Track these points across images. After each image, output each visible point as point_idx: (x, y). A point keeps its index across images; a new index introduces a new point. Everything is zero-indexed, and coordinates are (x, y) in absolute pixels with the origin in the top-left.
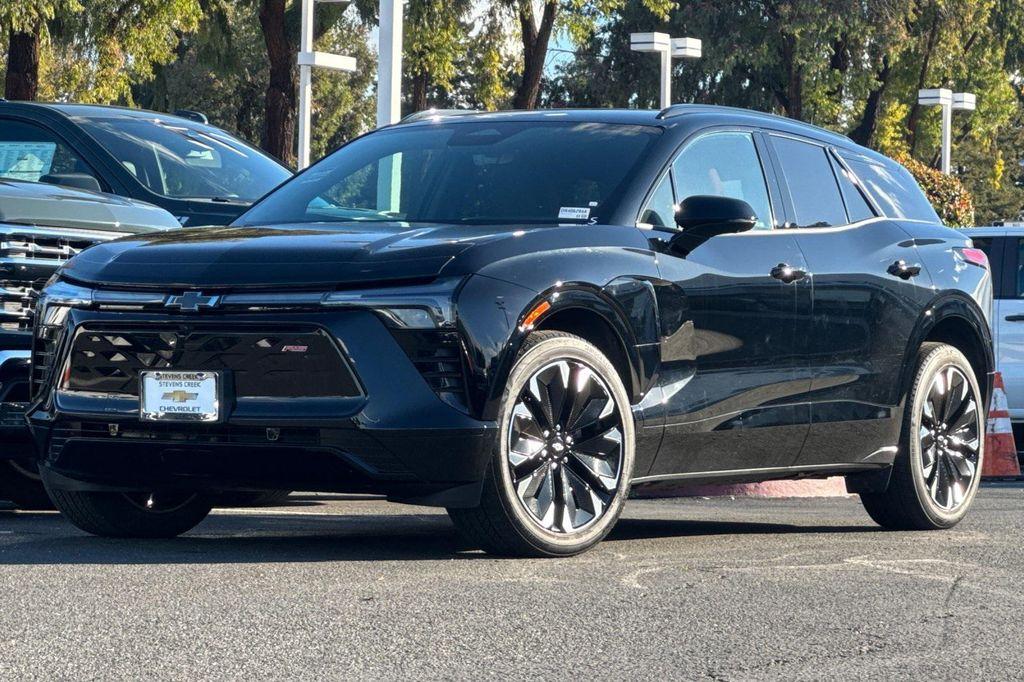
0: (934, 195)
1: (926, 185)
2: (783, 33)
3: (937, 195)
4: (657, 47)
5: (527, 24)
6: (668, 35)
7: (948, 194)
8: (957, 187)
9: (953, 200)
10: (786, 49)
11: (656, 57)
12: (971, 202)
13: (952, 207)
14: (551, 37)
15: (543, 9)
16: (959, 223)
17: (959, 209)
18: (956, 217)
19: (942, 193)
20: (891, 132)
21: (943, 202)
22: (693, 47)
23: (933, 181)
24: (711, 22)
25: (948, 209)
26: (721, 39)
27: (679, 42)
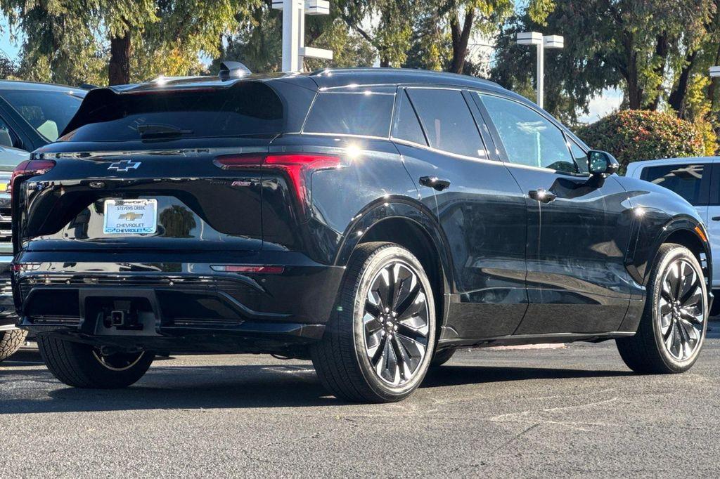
0: (677, 135)
1: (671, 129)
2: (625, 31)
3: (679, 135)
4: (534, 42)
5: (455, 27)
6: (541, 34)
7: (686, 135)
8: (693, 130)
9: (690, 138)
10: (627, 41)
11: (533, 48)
12: (702, 140)
13: (689, 143)
14: (470, 37)
15: (464, 18)
16: (694, 154)
17: (694, 145)
18: (692, 150)
19: (682, 134)
20: (697, 94)
21: (683, 140)
22: (558, 41)
23: (676, 126)
24: (580, 25)
25: (686, 145)
26: (586, 36)
27: (549, 38)
